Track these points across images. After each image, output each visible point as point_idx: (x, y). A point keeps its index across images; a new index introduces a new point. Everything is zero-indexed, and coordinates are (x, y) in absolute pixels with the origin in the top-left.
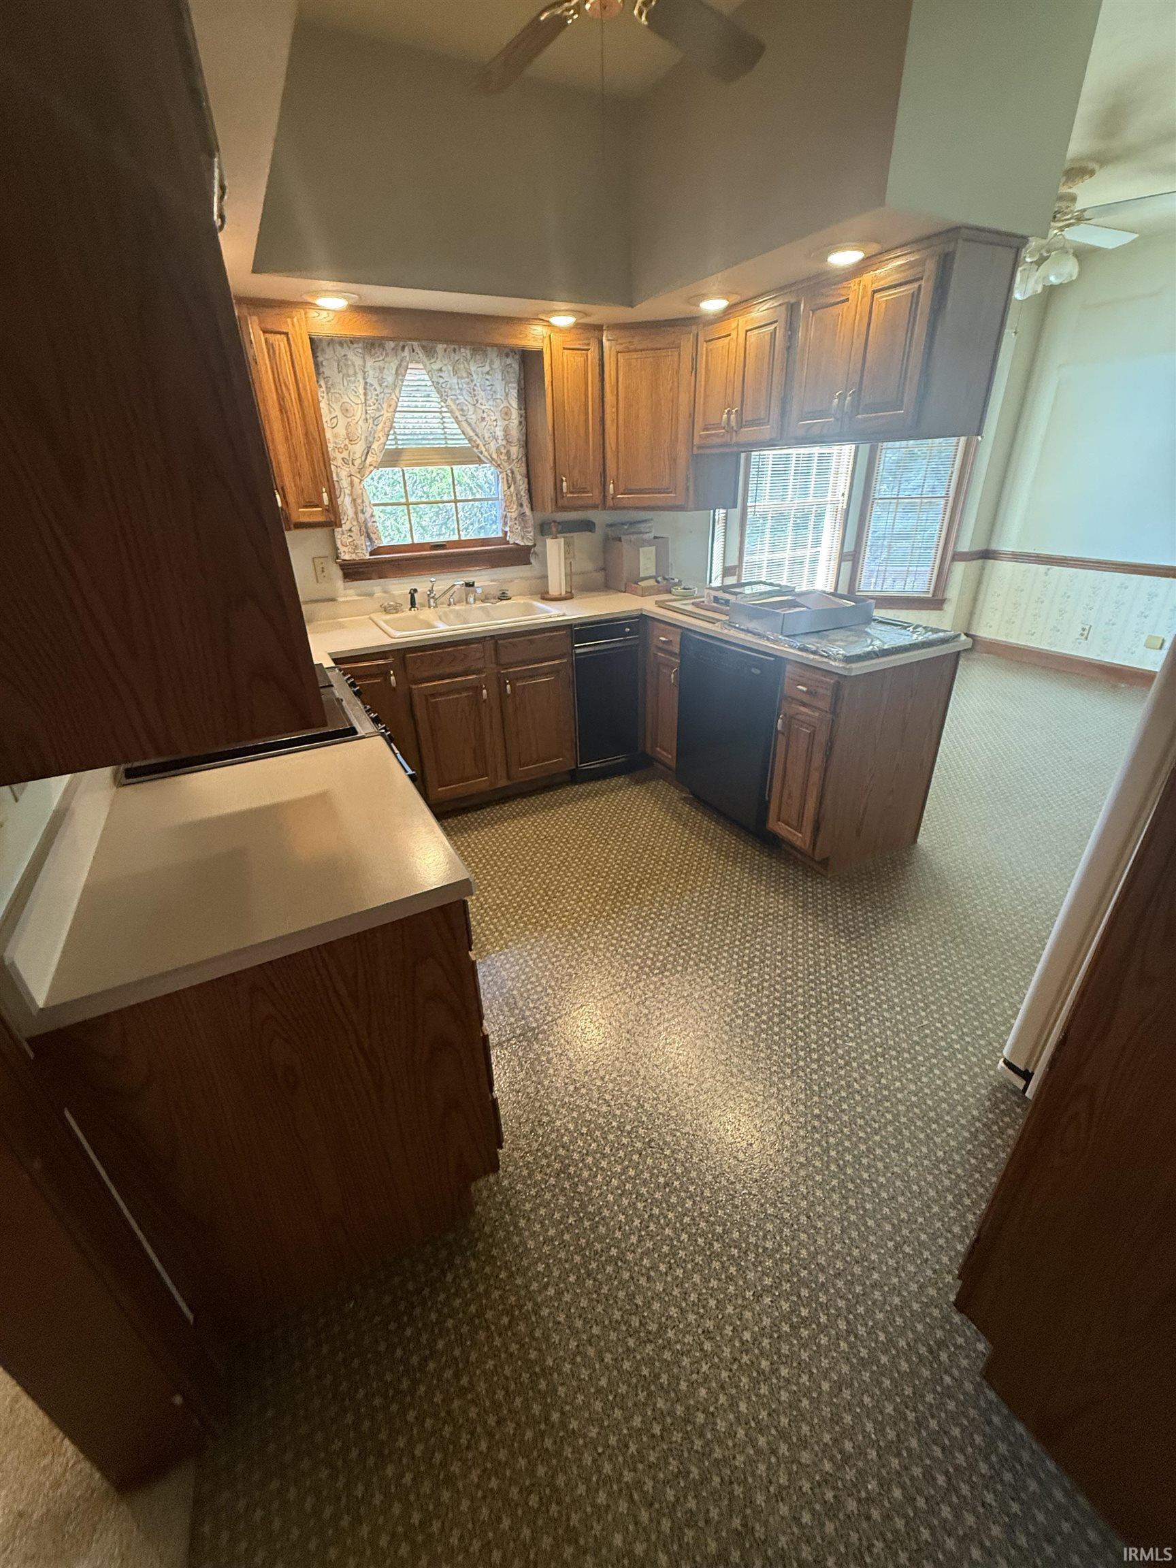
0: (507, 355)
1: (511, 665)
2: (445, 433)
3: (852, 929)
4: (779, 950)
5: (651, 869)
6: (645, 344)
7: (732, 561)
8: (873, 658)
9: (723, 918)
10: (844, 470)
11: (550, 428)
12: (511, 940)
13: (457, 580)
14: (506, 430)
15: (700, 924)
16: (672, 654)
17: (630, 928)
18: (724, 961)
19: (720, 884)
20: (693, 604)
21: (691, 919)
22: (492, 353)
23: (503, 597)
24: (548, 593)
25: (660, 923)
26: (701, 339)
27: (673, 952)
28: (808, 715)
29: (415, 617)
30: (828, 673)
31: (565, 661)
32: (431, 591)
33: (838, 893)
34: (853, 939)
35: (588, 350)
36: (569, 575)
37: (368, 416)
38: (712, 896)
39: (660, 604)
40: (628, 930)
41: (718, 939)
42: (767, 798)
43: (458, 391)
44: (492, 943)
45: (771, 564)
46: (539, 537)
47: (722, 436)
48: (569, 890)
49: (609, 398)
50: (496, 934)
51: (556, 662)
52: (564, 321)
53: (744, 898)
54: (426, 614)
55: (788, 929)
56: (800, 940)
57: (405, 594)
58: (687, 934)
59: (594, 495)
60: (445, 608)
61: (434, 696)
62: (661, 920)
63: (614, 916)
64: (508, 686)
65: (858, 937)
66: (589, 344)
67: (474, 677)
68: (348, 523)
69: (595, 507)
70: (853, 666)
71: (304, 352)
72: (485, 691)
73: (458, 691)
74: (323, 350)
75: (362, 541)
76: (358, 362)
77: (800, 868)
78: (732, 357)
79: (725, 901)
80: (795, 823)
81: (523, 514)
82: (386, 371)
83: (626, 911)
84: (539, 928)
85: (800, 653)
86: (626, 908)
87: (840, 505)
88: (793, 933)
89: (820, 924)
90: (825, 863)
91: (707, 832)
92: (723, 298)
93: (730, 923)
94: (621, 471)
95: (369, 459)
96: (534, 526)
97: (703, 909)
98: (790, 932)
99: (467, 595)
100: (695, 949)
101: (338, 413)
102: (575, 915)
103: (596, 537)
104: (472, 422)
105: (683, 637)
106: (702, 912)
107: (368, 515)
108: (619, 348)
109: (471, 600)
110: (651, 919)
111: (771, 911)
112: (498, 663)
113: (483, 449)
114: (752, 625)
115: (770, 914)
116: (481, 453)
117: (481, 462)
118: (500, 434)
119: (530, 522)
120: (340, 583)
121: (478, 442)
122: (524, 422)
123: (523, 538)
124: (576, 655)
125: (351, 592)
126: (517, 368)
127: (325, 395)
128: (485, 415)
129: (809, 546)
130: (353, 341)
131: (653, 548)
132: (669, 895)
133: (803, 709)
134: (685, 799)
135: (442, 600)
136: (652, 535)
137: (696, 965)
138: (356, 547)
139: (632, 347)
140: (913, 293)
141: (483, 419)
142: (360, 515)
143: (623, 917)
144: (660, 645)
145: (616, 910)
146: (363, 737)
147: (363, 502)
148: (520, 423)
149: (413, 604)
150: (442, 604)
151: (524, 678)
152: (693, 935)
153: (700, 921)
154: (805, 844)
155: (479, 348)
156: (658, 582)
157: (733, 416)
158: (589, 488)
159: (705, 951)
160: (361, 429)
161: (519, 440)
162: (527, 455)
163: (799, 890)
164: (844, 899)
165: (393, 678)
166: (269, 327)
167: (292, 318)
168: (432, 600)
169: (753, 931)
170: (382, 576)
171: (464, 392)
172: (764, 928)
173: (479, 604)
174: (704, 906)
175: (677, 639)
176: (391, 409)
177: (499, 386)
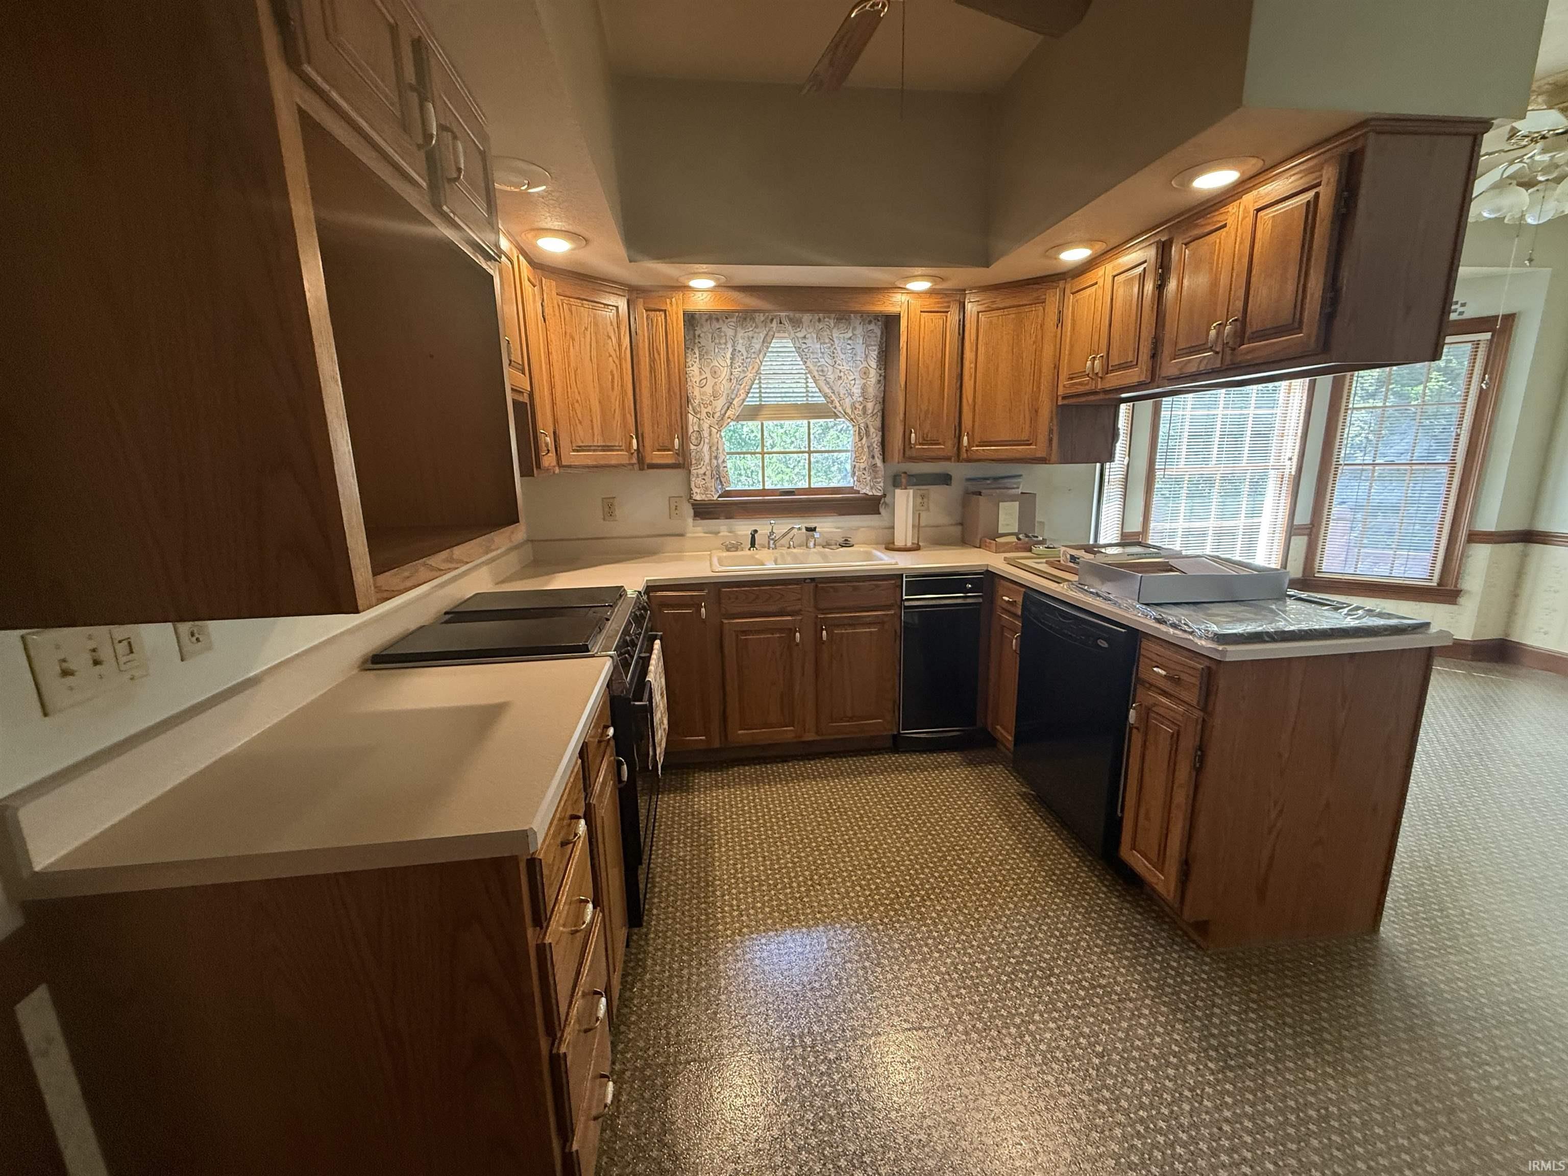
0: (870, 322)
1: (831, 610)
2: (807, 391)
3: (1232, 1051)
4: (1099, 1049)
5: (950, 877)
6: (1008, 303)
7: (1135, 526)
8: (1265, 642)
9: (1027, 973)
10: (1291, 432)
11: (903, 384)
12: (748, 926)
13: (799, 524)
14: (864, 389)
15: (991, 971)
16: (1014, 615)
17: (894, 950)
18: (1008, 1041)
19: (1037, 920)
20: (1047, 562)
21: (981, 962)
22: (856, 321)
23: (846, 544)
24: (893, 543)
25: (936, 955)
26: (1068, 292)
27: (939, 1003)
28: (1169, 708)
29: (752, 557)
30: (1195, 654)
31: (892, 612)
32: (772, 533)
33: (1221, 983)
34: (1231, 1068)
35: (947, 312)
36: (917, 527)
37: (732, 377)
38: (1020, 935)
39: (1010, 562)
40: (891, 953)
41: (1009, 1003)
42: (1119, 814)
43: (820, 355)
44: (726, 923)
45: (1188, 533)
46: (892, 488)
47: (1087, 384)
48: (839, 880)
49: (969, 355)
50: (735, 913)
51: (879, 613)
52: (922, 285)
53: (1066, 950)
54: (762, 554)
55: (1122, 1018)
56: (1138, 1043)
57: (747, 535)
58: (968, 982)
59: (948, 447)
60: (784, 551)
61: (744, 632)
62: (940, 951)
63: (881, 927)
64: (824, 632)
65: (1240, 1067)
66: (949, 307)
67: (789, 618)
68: (704, 468)
69: (948, 459)
70: (1230, 648)
71: (677, 324)
72: (798, 634)
73: (772, 631)
74: (702, 325)
75: (711, 484)
76: (730, 332)
77: (1165, 927)
78: (1099, 304)
79: (1037, 947)
80: (1153, 855)
81: (875, 465)
82: (754, 340)
83: (897, 925)
84: (785, 919)
85: (1157, 625)
86: (898, 921)
87: (1287, 472)
88: (1130, 1026)
89: (1179, 1026)
90: (1202, 927)
91: (1041, 842)
92: (1085, 247)
93: (1036, 982)
94: (977, 424)
95: (729, 413)
96: (885, 477)
97: (1002, 951)
98: (1125, 1025)
99: (807, 540)
100: (971, 1008)
101: (708, 375)
102: (834, 914)
103: (953, 491)
104: (831, 381)
105: (1026, 597)
106: (1000, 955)
107: (720, 461)
108: (981, 308)
109: (811, 544)
110: (927, 945)
111: (1103, 982)
112: (816, 607)
113: (838, 405)
114: (1104, 589)
115: (1100, 986)
116: (835, 408)
117: (836, 416)
118: (857, 391)
119: (881, 473)
120: (690, 521)
121: (834, 397)
122: (883, 382)
123: (872, 488)
124: (906, 607)
125: (699, 529)
126: (879, 334)
127: (697, 360)
128: (842, 374)
129: (1243, 515)
130: (726, 315)
131: (1017, 503)
132: (961, 918)
133: (1163, 700)
134: (1024, 796)
135: (783, 541)
136: (1020, 491)
137: (966, 1033)
138: (706, 489)
139: (994, 306)
140: (1309, 202)
141: (840, 378)
142: (714, 461)
143: (891, 932)
144: (1005, 606)
145: (886, 920)
146: (593, 656)
147: (718, 449)
148: (879, 381)
149: (753, 544)
150: (782, 546)
151: (843, 626)
152: (976, 985)
153: (992, 967)
154: (1168, 892)
155: (843, 317)
156: (1019, 539)
157: (1096, 362)
158: (941, 441)
159: (985, 1015)
160: (724, 387)
161: (876, 397)
162: (883, 411)
163: (1155, 960)
164: (1230, 995)
165: (703, 610)
166: (653, 306)
167: (671, 299)
168: (772, 542)
169: (1066, 1004)
170: (729, 517)
171: (825, 355)
172: (1086, 1006)
173: (819, 549)
174: (1004, 946)
175: (1020, 600)
176: (754, 371)
177: (860, 349)
